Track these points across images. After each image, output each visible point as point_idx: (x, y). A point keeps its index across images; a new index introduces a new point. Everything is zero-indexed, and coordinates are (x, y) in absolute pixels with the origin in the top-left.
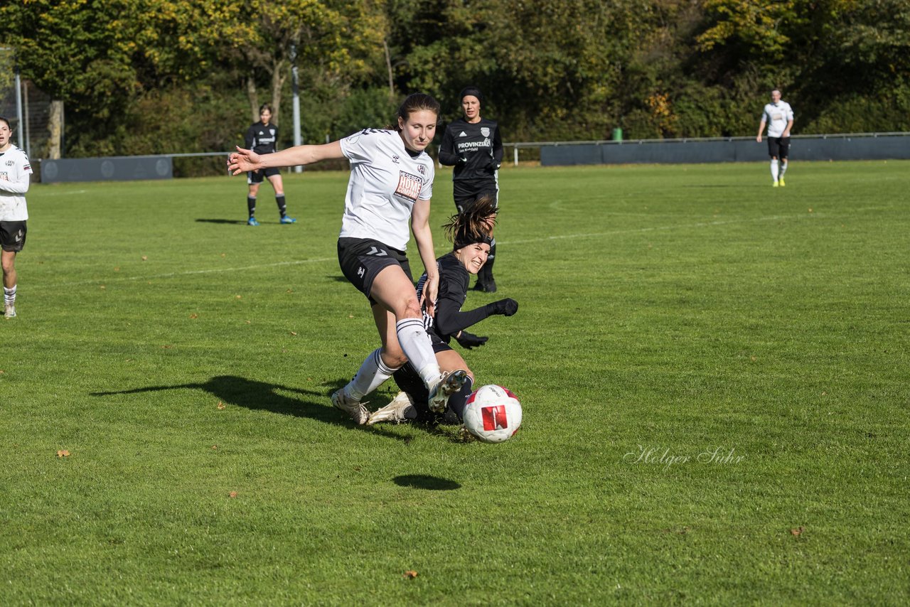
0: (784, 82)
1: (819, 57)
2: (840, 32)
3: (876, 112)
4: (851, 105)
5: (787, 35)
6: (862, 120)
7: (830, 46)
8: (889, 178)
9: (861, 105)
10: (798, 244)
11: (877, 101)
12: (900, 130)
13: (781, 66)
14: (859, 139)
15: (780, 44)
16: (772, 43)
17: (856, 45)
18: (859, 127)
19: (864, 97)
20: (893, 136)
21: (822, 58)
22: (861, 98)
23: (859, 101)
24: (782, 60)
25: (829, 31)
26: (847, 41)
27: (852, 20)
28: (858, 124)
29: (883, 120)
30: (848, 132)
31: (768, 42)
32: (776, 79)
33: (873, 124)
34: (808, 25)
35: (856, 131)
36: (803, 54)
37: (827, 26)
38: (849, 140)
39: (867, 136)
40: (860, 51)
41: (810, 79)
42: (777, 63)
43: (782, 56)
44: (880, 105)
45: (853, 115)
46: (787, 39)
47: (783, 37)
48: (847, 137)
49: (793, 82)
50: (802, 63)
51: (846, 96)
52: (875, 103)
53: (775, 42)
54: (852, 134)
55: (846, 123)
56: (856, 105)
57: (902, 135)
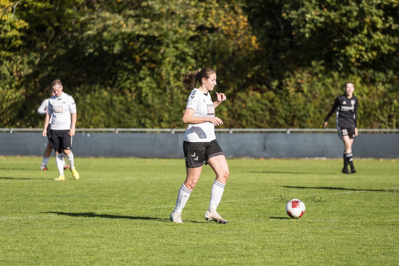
0: (21, 70)
1: (59, 44)
2: (82, 19)
3: (118, 106)
4: (92, 97)
5: (26, 21)
6: (103, 114)
7: (72, 32)
8: (129, 178)
9: (103, 98)
10: (28, 248)
11: (120, 94)
12: (144, 126)
13: (17, 52)
14: (99, 134)
15: (17, 29)
16: (9, 28)
17: (100, 34)
18: (100, 122)
19: (106, 90)
20: (136, 132)
21: (63, 46)
22: (103, 90)
23: (101, 94)
24: (20, 46)
25: (70, 16)
26: (89, 30)
27: (97, 6)
28: (99, 117)
29: (126, 115)
30: (89, 127)
31: (5, 27)
32: (12, 67)
33: (114, 119)
34: (49, 10)
35: (96, 126)
36: (42, 41)
37: (70, 11)
38: (89, 135)
39: (108, 132)
40: (104, 40)
41: (50, 68)
42: (14, 49)
43: (20, 42)
44: (122, 98)
45: (94, 109)
46: (27, 24)
47: (22, 21)
48: (86, 132)
49: (31, 71)
50: (41, 51)
51: (87, 87)
52: (118, 96)
53: (13, 27)
54: (92, 129)
55: (86, 117)
56: (97, 98)
57: (145, 132)
